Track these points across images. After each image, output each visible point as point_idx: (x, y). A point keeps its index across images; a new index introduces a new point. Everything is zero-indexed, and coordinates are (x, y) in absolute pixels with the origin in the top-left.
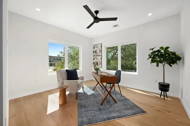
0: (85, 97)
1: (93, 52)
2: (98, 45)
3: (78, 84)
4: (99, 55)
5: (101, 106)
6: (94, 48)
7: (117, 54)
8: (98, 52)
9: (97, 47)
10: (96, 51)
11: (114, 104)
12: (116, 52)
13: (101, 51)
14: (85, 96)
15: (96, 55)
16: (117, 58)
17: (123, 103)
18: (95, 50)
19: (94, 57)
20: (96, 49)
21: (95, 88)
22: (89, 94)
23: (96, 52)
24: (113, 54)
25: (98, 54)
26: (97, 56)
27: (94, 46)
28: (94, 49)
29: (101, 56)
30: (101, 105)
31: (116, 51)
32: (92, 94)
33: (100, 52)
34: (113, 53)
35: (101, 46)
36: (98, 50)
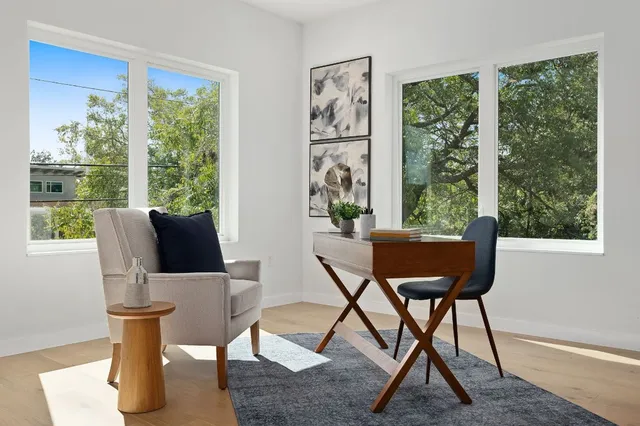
0: (275, 381)
1: (313, 116)
2: (343, 69)
3: (234, 299)
4: (351, 133)
5: (378, 416)
6: (318, 87)
7: (467, 144)
8: (345, 114)
9: (337, 81)
10: (330, 108)
11: (453, 407)
12: (465, 132)
13: (366, 107)
14: (269, 376)
15: (331, 133)
16: (474, 170)
17: (509, 402)
18: (322, 102)
19: (318, 150)
20: (330, 92)
21: (332, 333)
22: (295, 366)
23: (332, 116)
24: (440, 145)
25: (343, 127)
26: (340, 139)
27: (319, 75)
28: (318, 92)
29: (368, 138)
30: (376, 411)
31: (460, 124)
32: (315, 368)
33: (358, 115)
34: (443, 137)
35: (368, 76)
36: (343, 101)
